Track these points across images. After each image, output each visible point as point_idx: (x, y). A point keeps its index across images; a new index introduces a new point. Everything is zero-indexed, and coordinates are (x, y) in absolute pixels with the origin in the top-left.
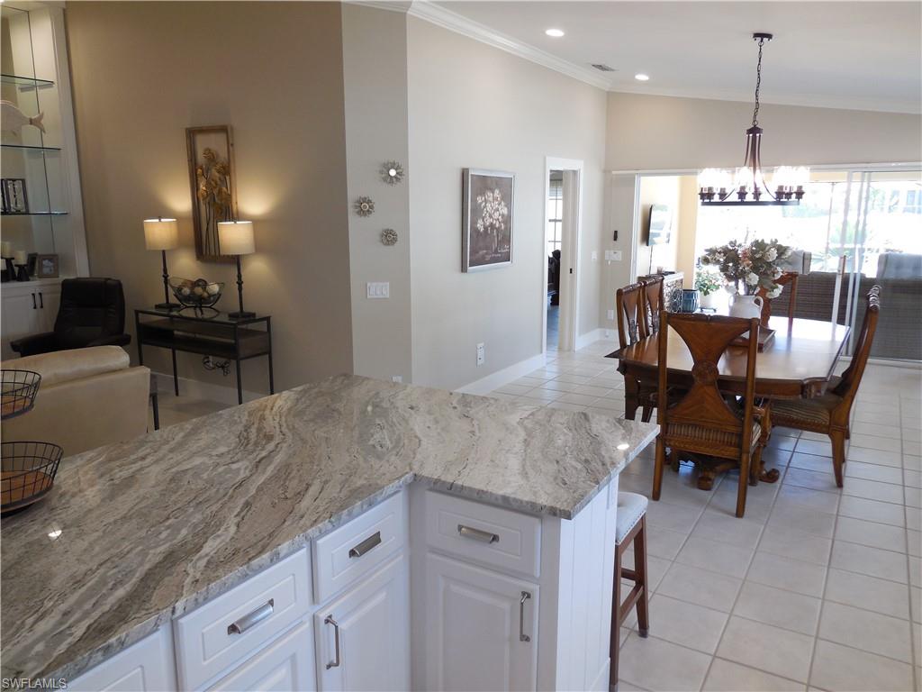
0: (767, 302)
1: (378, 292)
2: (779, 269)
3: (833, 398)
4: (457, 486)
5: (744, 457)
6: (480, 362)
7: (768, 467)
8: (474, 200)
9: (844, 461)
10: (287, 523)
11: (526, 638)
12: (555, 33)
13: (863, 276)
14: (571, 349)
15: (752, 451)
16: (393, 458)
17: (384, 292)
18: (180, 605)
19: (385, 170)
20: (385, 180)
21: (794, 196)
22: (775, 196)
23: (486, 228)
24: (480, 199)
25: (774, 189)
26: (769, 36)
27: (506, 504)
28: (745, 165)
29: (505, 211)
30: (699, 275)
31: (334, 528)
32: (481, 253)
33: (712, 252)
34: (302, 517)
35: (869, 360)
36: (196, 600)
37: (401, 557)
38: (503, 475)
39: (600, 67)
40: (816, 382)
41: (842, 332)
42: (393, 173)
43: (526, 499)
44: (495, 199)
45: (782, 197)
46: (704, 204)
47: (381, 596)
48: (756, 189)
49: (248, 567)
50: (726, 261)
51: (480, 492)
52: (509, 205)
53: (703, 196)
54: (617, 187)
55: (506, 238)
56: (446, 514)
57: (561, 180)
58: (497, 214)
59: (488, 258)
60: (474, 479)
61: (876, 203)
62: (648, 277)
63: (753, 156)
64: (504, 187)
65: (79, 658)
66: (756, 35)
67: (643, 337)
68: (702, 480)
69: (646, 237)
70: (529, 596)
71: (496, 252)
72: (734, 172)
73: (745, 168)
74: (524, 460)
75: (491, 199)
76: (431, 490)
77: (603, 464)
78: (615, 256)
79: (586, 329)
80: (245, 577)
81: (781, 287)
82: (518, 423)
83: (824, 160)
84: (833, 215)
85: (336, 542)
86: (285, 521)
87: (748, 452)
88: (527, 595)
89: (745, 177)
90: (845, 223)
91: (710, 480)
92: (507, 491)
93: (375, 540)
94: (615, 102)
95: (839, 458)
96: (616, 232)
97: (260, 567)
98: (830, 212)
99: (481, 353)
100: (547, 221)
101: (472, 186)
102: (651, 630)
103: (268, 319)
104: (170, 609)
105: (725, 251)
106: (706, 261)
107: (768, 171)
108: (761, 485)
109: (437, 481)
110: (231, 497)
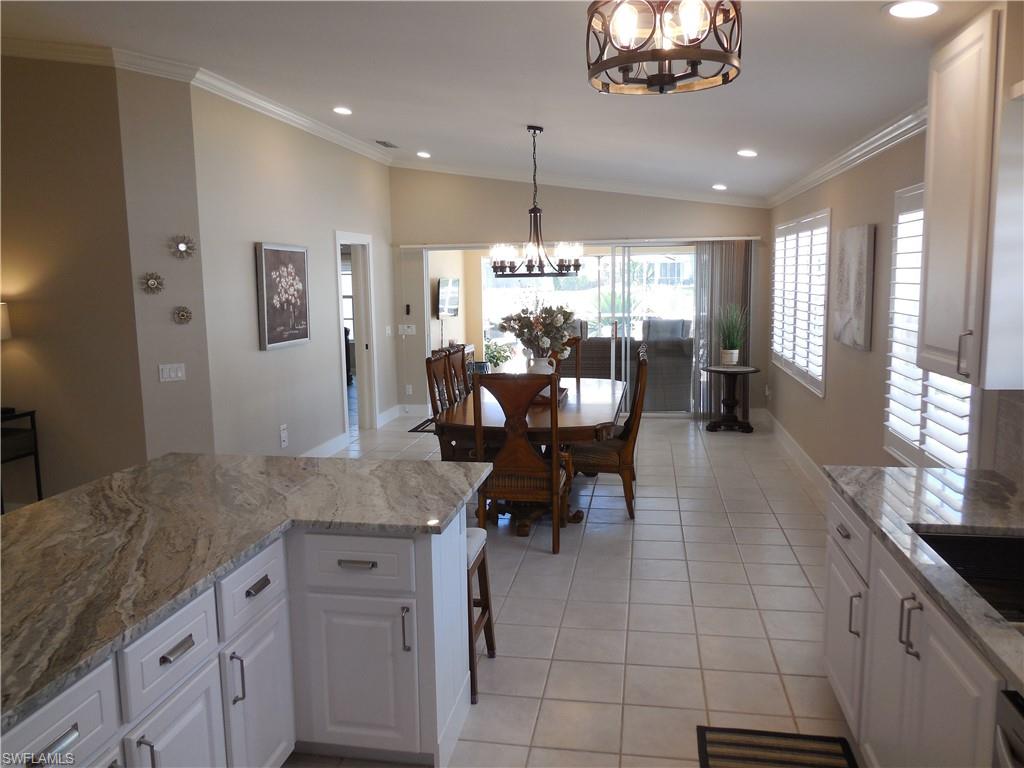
0: (559, 362)
1: (173, 375)
2: (566, 333)
3: (619, 443)
4: (335, 523)
5: (555, 498)
6: (284, 445)
7: (573, 511)
8: (269, 275)
9: (633, 498)
10: (192, 568)
11: (407, 649)
12: (343, 111)
13: (632, 340)
14: (372, 427)
15: (561, 493)
16: (265, 512)
17: (180, 375)
18: (128, 633)
19: (174, 245)
20: (174, 254)
21: (572, 268)
22: (557, 268)
23: (282, 305)
24: (274, 275)
25: (555, 262)
26: (541, 129)
27: (383, 531)
28: (530, 241)
29: (300, 286)
30: (488, 347)
31: (236, 568)
32: (278, 329)
33: (508, 320)
34: (204, 562)
35: (643, 414)
36: (139, 629)
37: (284, 600)
38: (373, 511)
39: (384, 144)
40: (606, 427)
41: (620, 386)
42: (182, 247)
43: (401, 524)
44: (289, 274)
45: (563, 269)
46: (497, 276)
47: (271, 636)
48: (541, 262)
49: (175, 601)
50: (522, 328)
51: (358, 525)
52: (303, 281)
53: (495, 268)
54: (406, 262)
55: (302, 314)
56: (324, 552)
57: (350, 254)
58: (292, 289)
59: (286, 334)
60: (349, 515)
61: (635, 275)
62: (441, 350)
63: (536, 235)
64: (296, 261)
65: (59, 678)
66: (530, 127)
67: (451, 404)
68: (518, 529)
69: (436, 311)
70: (408, 610)
71: (294, 329)
72: (521, 247)
73: (531, 243)
74: (387, 499)
75: (285, 274)
76: (308, 533)
77: (455, 494)
78: (409, 330)
79: (386, 406)
80: (173, 610)
81: (569, 349)
82: (370, 474)
83: (592, 237)
84: (601, 287)
85: (237, 582)
86: (189, 567)
87: (558, 494)
88: (406, 609)
89: (532, 251)
90: (613, 293)
91: (527, 526)
92: (383, 521)
93: (264, 582)
94: (398, 177)
95: (629, 497)
96: (408, 306)
97: (184, 601)
98: (599, 284)
99: (284, 435)
100: (341, 297)
101: (266, 262)
102: (498, 652)
103: (32, 414)
104: (121, 636)
105: (519, 319)
106: (503, 328)
107: (549, 246)
108: (569, 526)
109: (315, 523)
110: (120, 559)
